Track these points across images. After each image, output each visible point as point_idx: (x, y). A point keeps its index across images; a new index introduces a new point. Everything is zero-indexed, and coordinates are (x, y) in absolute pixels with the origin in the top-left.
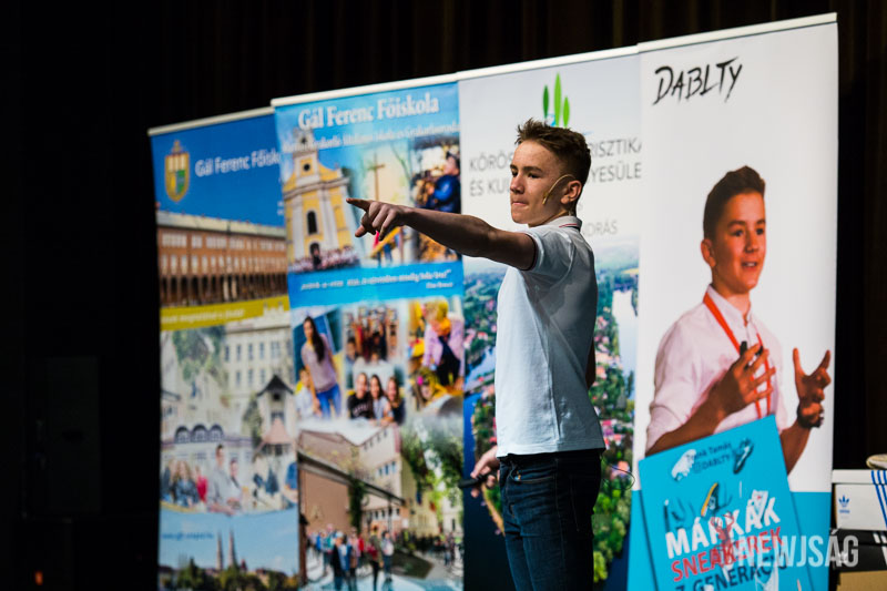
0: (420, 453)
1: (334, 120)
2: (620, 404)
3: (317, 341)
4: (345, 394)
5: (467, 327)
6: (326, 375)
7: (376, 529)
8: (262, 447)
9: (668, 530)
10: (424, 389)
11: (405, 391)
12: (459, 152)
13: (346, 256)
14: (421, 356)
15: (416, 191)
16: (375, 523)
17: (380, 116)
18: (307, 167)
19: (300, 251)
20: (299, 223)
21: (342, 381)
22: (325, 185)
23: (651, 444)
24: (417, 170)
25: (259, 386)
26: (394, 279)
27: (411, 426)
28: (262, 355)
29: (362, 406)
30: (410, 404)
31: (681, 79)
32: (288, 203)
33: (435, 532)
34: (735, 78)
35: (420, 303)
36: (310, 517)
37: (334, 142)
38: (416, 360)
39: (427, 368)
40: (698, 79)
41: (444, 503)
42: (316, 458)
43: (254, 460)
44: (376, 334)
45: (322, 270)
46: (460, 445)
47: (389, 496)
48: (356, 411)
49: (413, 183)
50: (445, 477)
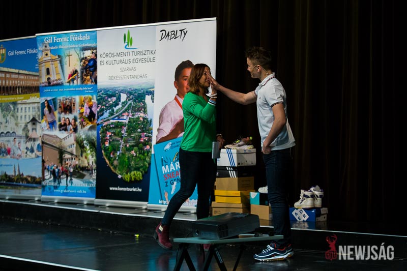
0: (82, 141)
1: (56, 41)
2: (147, 129)
3: (49, 107)
4: (58, 123)
5: (98, 104)
6: (52, 117)
7: (67, 164)
8: (29, 139)
9: (163, 165)
10: (84, 122)
11: (77, 123)
12: (96, 52)
13: (59, 82)
14: (83, 113)
15: (82, 63)
16: (67, 162)
17: (71, 40)
18: (47, 55)
19: (44, 79)
20: (44, 71)
21: (57, 119)
22: (52, 60)
23: (158, 140)
24: (82, 57)
25: (28, 120)
26: (75, 89)
27: (79, 134)
28: (29, 111)
29: (63, 127)
30: (79, 127)
31: (168, 34)
32: (40, 65)
33: (87, 165)
34: (185, 34)
35: (83, 97)
36: (46, 160)
37: (56, 47)
38: (81, 114)
39: (85, 116)
40: (174, 34)
41: (90, 157)
42: (48, 142)
43: (26, 143)
44: (68, 106)
45: (51, 86)
46: (95, 139)
47: (72, 154)
48: (61, 129)
49: (81, 61)
50: (90, 149)
